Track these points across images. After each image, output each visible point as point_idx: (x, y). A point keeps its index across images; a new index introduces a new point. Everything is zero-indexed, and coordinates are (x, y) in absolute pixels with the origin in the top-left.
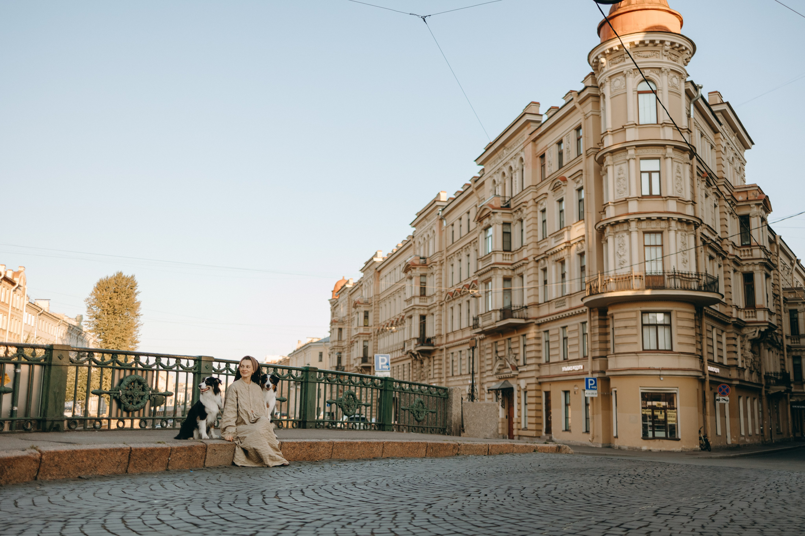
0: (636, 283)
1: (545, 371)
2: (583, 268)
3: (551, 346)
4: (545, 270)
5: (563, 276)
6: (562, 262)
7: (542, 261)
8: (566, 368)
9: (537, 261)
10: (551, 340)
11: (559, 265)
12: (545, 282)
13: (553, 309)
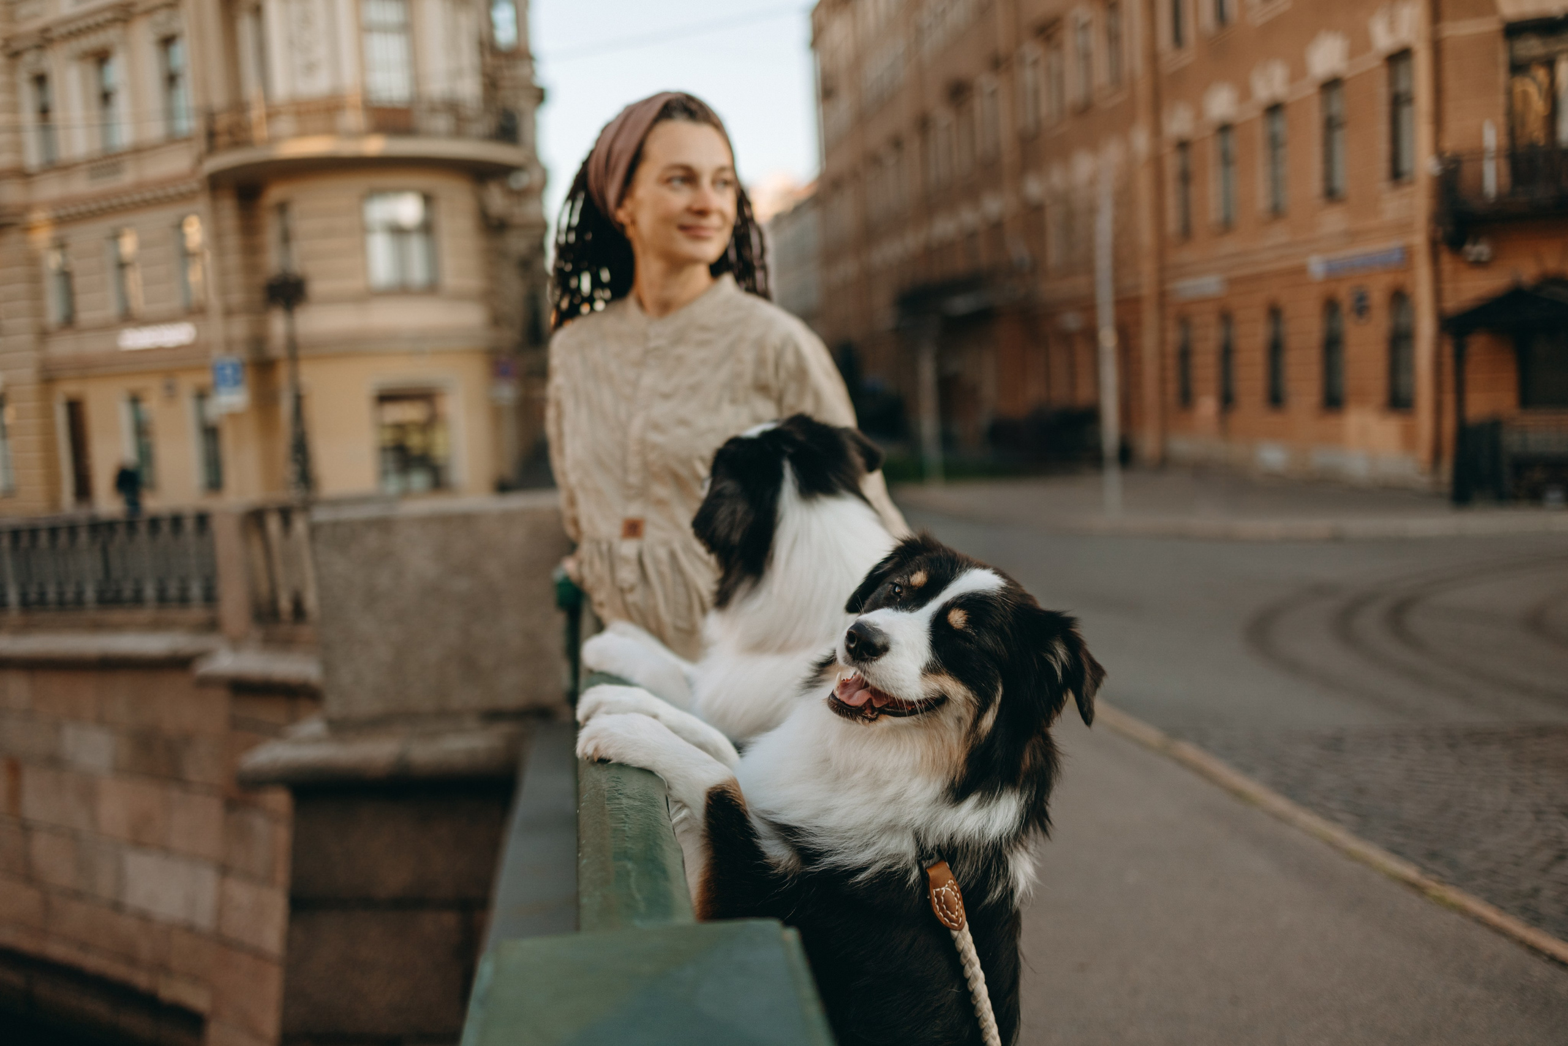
0: (353, 119)
1: (64, 347)
2: (171, 79)
3: (79, 282)
4: (41, 80)
5: (106, 97)
6: (101, 58)
7: (29, 58)
8: (136, 339)
9: (15, 56)
10: (77, 266)
11: (90, 68)
12: (44, 111)
13: (81, 186)
